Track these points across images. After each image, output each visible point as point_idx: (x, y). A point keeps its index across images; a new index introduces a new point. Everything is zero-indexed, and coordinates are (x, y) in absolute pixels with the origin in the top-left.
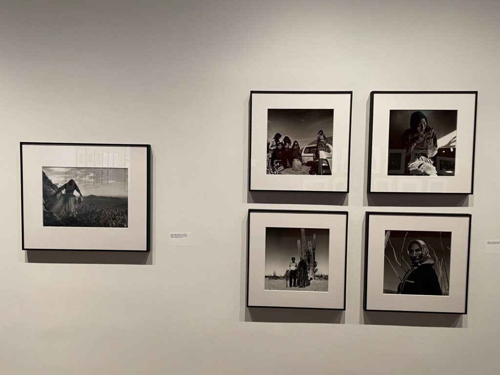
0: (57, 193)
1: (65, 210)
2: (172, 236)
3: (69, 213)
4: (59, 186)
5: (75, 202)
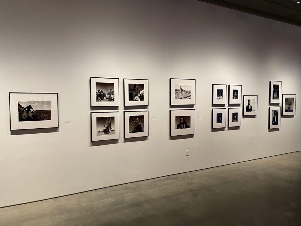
0: (24, 110)
1: (27, 115)
2: (66, 122)
3: (29, 116)
5: (31, 113)
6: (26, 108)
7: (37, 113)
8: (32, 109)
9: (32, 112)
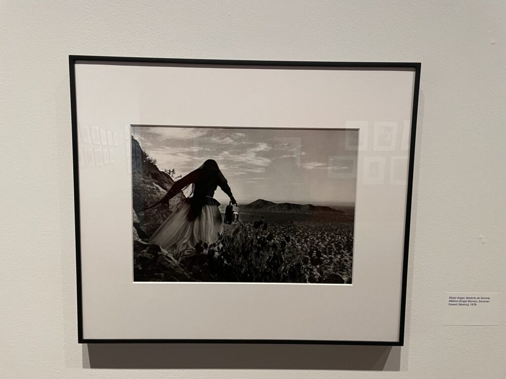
0: (171, 194)
1: (192, 238)
2: (452, 301)
4: (175, 178)
5: (218, 218)
6: (184, 182)
7: (257, 225)
8: (227, 190)
9: (223, 211)
